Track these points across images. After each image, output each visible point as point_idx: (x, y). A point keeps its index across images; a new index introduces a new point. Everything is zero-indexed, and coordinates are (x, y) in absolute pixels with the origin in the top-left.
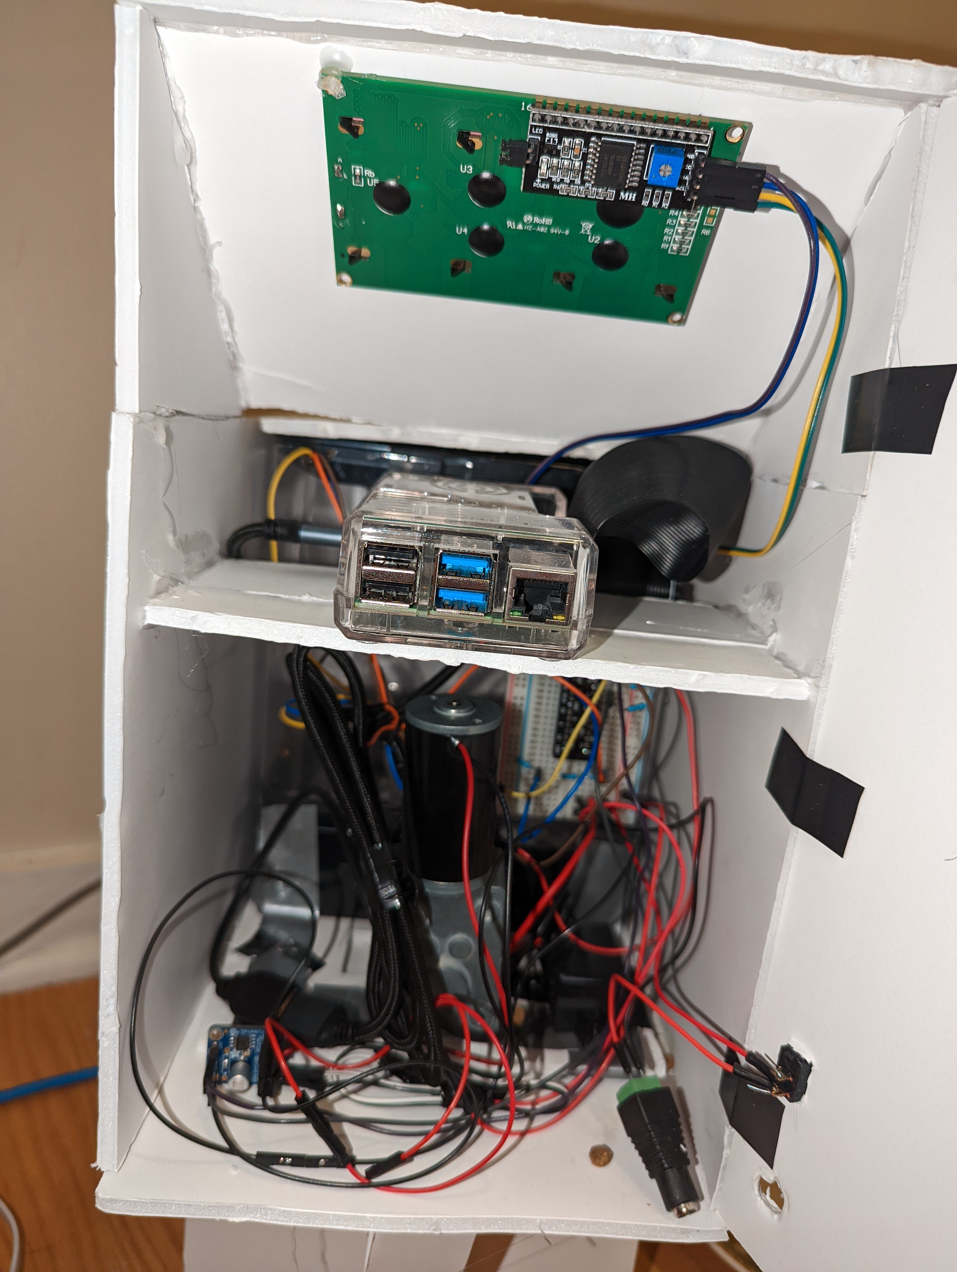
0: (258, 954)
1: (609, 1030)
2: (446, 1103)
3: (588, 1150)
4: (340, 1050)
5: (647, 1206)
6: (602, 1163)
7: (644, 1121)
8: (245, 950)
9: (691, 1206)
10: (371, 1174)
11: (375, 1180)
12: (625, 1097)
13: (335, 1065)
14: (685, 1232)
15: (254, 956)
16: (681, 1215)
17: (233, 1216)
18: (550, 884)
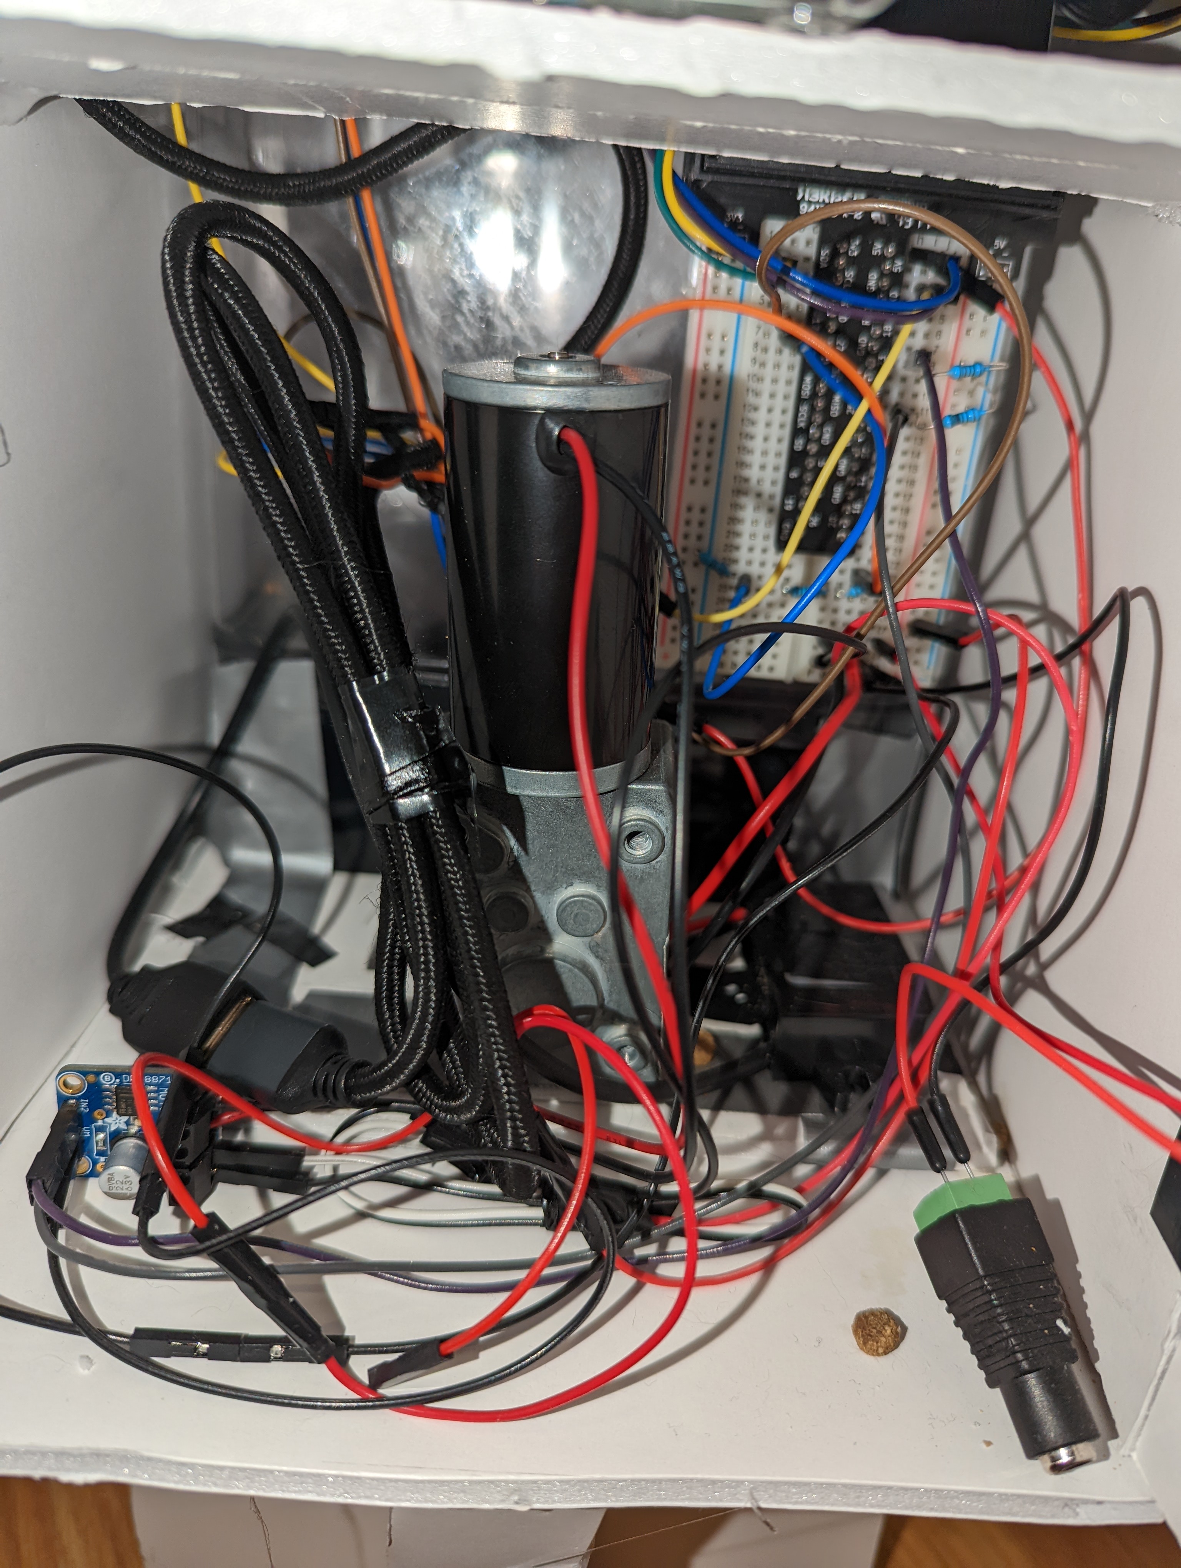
0: (208, 938)
1: (898, 1074)
2: (551, 1222)
3: (851, 1320)
4: (344, 1114)
5: (984, 1446)
6: (881, 1350)
7: (977, 1270)
8: (182, 928)
9: (1084, 1450)
10: (381, 1375)
11: (389, 1390)
12: (933, 1218)
13: (329, 1145)
14: (1068, 1503)
15: (200, 939)
16: (1057, 1468)
17: (68, 1470)
18: (766, 793)
